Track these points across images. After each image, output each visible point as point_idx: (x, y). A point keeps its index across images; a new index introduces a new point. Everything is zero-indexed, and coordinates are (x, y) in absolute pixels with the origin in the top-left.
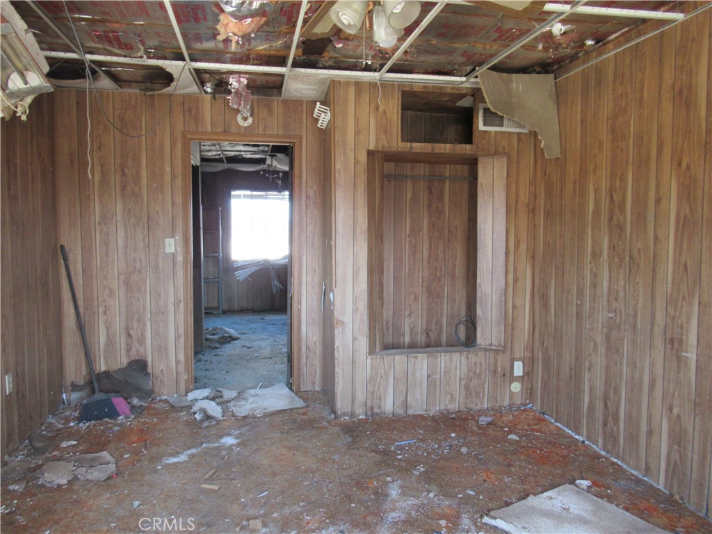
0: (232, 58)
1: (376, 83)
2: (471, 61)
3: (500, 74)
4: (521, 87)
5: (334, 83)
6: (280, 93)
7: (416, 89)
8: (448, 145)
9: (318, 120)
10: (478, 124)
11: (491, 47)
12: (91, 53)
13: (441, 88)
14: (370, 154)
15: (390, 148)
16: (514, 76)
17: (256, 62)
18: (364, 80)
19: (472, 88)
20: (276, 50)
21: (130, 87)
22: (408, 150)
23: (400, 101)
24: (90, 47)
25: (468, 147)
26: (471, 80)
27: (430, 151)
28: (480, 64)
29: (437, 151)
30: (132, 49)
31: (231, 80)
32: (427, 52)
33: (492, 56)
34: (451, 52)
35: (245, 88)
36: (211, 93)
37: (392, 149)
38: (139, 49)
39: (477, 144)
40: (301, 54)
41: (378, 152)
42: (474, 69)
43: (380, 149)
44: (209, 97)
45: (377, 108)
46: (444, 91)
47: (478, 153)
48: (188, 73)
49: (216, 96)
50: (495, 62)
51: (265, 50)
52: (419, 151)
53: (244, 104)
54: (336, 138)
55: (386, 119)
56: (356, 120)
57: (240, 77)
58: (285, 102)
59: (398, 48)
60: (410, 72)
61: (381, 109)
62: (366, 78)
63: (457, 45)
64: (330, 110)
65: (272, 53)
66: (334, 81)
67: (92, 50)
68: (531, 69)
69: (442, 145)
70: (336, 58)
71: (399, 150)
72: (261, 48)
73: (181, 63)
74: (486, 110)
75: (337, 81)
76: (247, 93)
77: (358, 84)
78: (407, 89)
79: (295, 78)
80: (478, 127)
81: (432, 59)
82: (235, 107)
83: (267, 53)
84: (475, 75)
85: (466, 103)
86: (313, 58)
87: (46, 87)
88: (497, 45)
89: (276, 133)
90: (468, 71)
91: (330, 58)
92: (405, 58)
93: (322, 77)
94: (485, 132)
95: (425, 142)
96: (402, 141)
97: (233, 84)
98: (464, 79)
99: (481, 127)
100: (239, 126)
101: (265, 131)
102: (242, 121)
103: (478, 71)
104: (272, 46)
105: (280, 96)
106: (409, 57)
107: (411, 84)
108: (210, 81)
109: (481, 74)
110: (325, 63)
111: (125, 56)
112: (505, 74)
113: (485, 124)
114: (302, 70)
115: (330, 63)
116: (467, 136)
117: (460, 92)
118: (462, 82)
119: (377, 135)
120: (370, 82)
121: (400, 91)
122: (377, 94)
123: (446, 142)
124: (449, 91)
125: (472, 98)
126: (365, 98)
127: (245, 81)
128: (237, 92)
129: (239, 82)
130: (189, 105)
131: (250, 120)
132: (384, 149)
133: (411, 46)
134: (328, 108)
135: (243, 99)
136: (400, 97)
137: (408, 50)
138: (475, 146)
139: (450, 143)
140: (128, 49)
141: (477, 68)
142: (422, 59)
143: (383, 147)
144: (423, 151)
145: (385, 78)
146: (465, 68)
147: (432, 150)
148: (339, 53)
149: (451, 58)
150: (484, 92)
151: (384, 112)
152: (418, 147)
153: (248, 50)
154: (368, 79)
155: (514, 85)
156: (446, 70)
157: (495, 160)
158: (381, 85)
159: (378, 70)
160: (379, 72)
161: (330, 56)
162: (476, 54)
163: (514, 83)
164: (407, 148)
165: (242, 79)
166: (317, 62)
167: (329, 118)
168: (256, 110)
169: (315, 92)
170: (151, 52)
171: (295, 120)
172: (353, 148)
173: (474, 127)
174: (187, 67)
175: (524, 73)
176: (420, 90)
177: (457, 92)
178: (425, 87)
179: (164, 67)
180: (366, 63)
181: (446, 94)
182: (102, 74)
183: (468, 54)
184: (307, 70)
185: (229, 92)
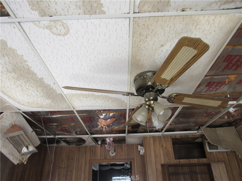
0: (106, 132)
1: (161, 136)
2: (198, 125)
3: (211, 128)
4: (221, 132)
5: (144, 138)
6: (125, 142)
7: (177, 137)
8: (196, 159)
9: (140, 151)
10: (207, 149)
11: (204, 119)
12: (58, 135)
13: (188, 136)
14: (162, 165)
15: (170, 162)
16: (217, 128)
17: (115, 133)
18: (156, 135)
19: (201, 135)
20: (122, 128)
21: (73, 144)
22: (178, 163)
23: (172, 142)
24: (58, 133)
25: (205, 159)
26: (199, 132)
27: (188, 162)
28: (202, 125)
29: (191, 162)
30: (71, 133)
31: (107, 139)
32: (179, 123)
33: (206, 122)
34: (189, 122)
35: (112, 142)
36: (100, 144)
37: (172, 163)
38: (73, 132)
39: (209, 158)
40: (131, 129)
41: (166, 164)
42: (199, 128)
43: (166, 163)
44: (100, 146)
45: (163, 146)
46: (189, 137)
47: (210, 162)
48: (91, 139)
49: (102, 145)
50: (208, 124)
51: (118, 128)
52: (183, 163)
53: (112, 148)
54: (147, 160)
55: (167, 150)
56: (155, 152)
57: (110, 138)
58: (128, 145)
59: (167, 123)
60: (174, 131)
61: (164, 146)
62: (157, 135)
63: (190, 120)
64: (144, 148)
65: (120, 129)
66: (144, 137)
67: (58, 134)
68: (224, 125)
69: (193, 159)
70: (144, 129)
71: (175, 163)
72: (116, 128)
73: (88, 136)
74: (209, 143)
75: (145, 137)
76: (113, 144)
77: (154, 137)
78: (174, 137)
79: (130, 137)
80: (207, 151)
81: (182, 126)
82: (108, 149)
83: (118, 129)
84: (201, 130)
85: (199, 140)
86: (135, 129)
87: (35, 151)
88: (207, 118)
89: (124, 158)
90: (197, 128)
91: (142, 129)
92: (171, 127)
93: (140, 136)
94: (211, 152)
95: (185, 159)
96: (175, 159)
97: (108, 140)
98: (196, 132)
99: (209, 150)
100: (110, 156)
101: (120, 157)
102: (111, 154)
103: (201, 128)
104: (120, 127)
105: (126, 143)
106: (172, 126)
107: (175, 135)
108: (100, 140)
109: (203, 129)
110: (140, 131)
111: (69, 135)
112: (213, 128)
113: (210, 149)
114: (132, 134)
115: (142, 131)
116: (203, 154)
117: (196, 137)
118: (196, 133)
119: (164, 157)
120: (158, 136)
121: (171, 138)
122: (162, 140)
123: (194, 158)
124: (191, 137)
125: (201, 139)
126: (157, 142)
127: (112, 139)
128: (109, 144)
129: (110, 140)
130: (92, 150)
131: (114, 154)
132: (168, 163)
133: (172, 122)
134: (143, 148)
135: (111, 146)
136: (171, 141)
137: (171, 124)
138: (208, 159)
139: (196, 158)
140: (69, 133)
141: (201, 127)
142: (178, 126)
143: (168, 162)
144: (185, 163)
145: (164, 134)
146: (196, 127)
147: (189, 162)
148: (145, 127)
149: (189, 124)
150: (206, 136)
151: (166, 147)
152: (183, 161)
153: (111, 129)
154: (158, 135)
155: (218, 132)
156: (188, 129)
157: (219, 165)
158: (163, 137)
159: (161, 131)
160: (161, 132)
161: (142, 128)
162: (199, 122)
163: (218, 131)
164: (178, 162)
165: (111, 139)
166: (137, 131)
167: (144, 151)
168: (116, 149)
169: (138, 141)
170: (78, 133)
171: (131, 152)
172: (155, 164)
173: (205, 151)
174: (90, 137)
175: (221, 127)
176: (179, 137)
177: (195, 137)
178: (181, 136)
179: (82, 138)
180: (156, 129)
181: (190, 138)
182: (62, 142)
183: (196, 122)
184: (133, 134)
185: (106, 144)
